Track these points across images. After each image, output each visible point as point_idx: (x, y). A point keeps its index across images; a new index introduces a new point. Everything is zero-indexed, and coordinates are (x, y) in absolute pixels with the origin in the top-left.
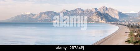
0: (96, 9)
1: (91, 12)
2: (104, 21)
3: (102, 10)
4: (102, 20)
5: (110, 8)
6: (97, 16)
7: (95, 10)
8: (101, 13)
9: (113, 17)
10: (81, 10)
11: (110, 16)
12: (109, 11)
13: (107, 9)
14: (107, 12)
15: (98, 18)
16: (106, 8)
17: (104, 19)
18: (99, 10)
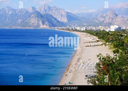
0: (33, 8)
1: (27, 12)
2: (46, 25)
3: (43, 9)
4: (43, 25)
5: (54, 7)
6: (37, 18)
7: (32, 10)
8: (42, 13)
9: (59, 20)
10: (11, 11)
11: (55, 19)
12: (53, 11)
13: (49, 8)
14: (50, 13)
15: (39, 21)
16: (49, 6)
17: (46, 23)
18: (38, 9)
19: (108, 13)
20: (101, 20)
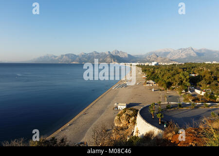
0: (109, 52)
1: (105, 54)
3: (114, 52)
4: (114, 62)
5: (121, 51)
6: (110, 58)
8: (114, 55)
12: (120, 54)
13: (118, 52)
14: (118, 55)
15: (112, 59)
18: (112, 53)
19: (153, 55)
20: (148, 59)
